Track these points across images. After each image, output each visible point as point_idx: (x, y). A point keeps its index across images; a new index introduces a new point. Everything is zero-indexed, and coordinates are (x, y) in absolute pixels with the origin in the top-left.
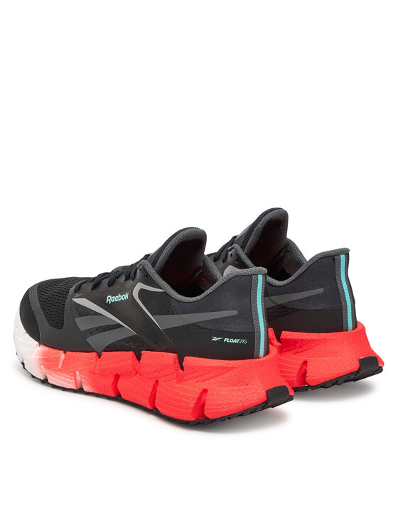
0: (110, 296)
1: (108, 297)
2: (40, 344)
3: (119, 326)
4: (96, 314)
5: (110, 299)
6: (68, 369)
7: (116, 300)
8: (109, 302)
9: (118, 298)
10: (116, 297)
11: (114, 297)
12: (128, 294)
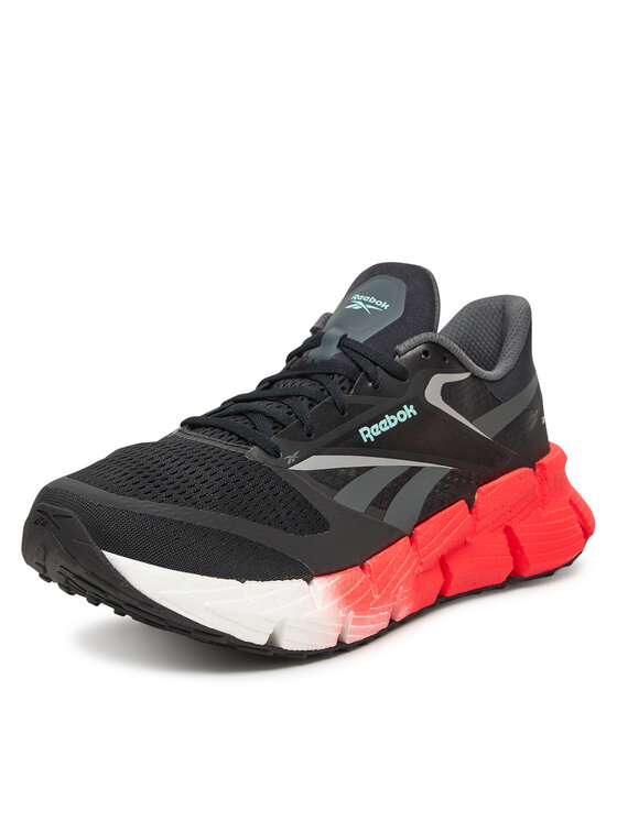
0: (366, 428)
1: (361, 431)
2: (308, 581)
3: (413, 471)
4: (361, 471)
5: (369, 433)
6: (389, 590)
7: (384, 430)
8: (368, 439)
9: (388, 423)
10: (381, 423)
11: (375, 426)
12: (412, 407)
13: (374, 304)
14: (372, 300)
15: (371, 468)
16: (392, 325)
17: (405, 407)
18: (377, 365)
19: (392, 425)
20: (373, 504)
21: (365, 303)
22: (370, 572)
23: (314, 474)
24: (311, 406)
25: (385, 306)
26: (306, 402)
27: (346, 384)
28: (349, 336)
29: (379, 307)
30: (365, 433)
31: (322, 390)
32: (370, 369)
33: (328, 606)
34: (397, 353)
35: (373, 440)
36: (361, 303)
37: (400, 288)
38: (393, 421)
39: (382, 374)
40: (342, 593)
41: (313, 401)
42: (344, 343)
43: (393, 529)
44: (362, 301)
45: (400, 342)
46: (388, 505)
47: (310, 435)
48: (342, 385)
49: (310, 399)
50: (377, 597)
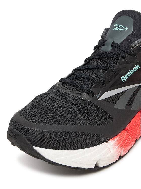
0: (123, 77)
1: (121, 78)
2: (107, 142)
4: (122, 93)
5: (124, 78)
6: (135, 135)
7: (129, 76)
8: (124, 80)
9: (131, 72)
10: (128, 74)
11: (126, 75)
12: (138, 65)
13: (122, 28)
14: (122, 26)
15: (126, 91)
16: (129, 36)
17: (136, 66)
18: (125, 52)
19: (132, 73)
20: (127, 104)
21: (119, 28)
22: (128, 130)
23: (106, 100)
24: (104, 72)
25: (126, 28)
26: (102, 71)
27: (115, 61)
28: (115, 42)
29: (124, 29)
30: (123, 78)
31: (107, 65)
32: (123, 54)
33: (115, 150)
34: (131, 47)
35: (126, 80)
36: (118, 28)
37: (131, 21)
38: (132, 72)
39: (127, 55)
40: (119, 143)
41: (104, 70)
42: (113, 44)
43: (135, 111)
44: (118, 27)
45: (132, 42)
46: (133, 103)
47: (103, 85)
48: (114, 62)
49: (103, 69)
50: (131, 139)
